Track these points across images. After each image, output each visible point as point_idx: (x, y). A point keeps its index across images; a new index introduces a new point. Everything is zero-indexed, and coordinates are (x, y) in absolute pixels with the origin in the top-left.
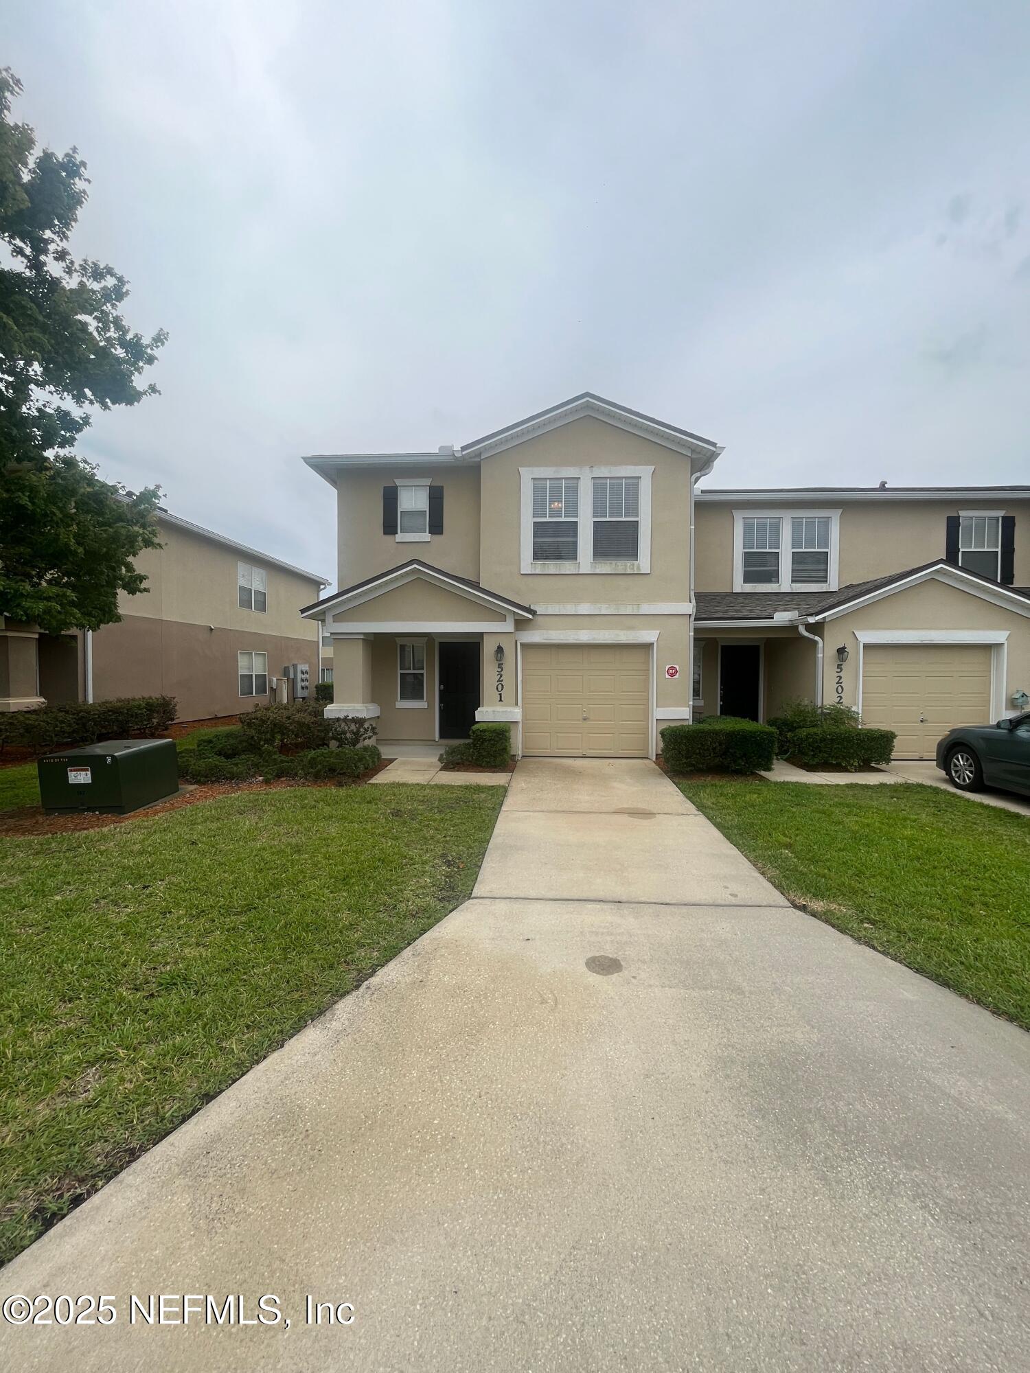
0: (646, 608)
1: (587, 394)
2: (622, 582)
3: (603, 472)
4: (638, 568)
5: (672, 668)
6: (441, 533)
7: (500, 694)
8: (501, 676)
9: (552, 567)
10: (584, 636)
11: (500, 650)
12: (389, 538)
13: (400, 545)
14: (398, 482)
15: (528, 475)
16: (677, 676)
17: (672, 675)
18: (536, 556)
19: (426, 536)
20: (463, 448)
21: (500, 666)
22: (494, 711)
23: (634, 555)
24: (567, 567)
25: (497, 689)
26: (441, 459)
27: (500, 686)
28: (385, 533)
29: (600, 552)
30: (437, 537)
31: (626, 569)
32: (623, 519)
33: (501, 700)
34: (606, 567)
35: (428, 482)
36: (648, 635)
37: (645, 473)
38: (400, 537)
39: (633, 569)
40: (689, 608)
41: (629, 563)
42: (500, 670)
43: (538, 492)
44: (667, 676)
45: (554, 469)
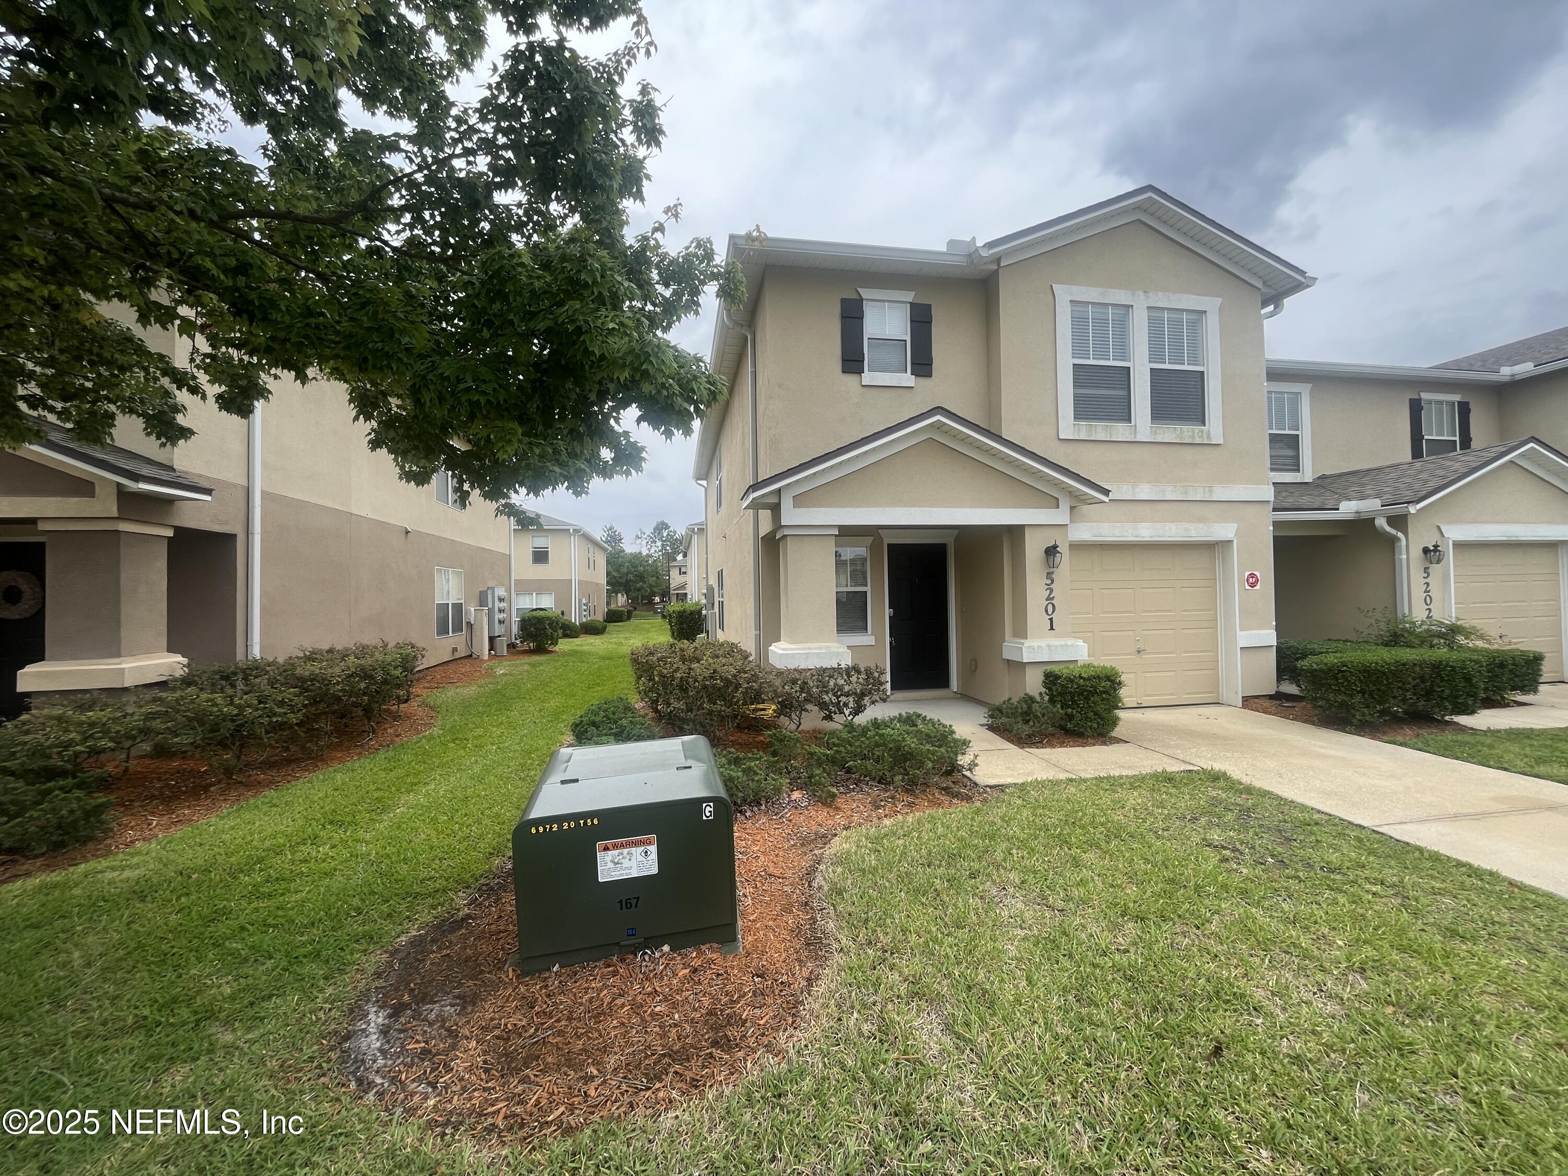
0: (1221, 493)
1: (1150, 188)
2: (1189, 455)
3: (1161, 300)
4: (1209, 437)
5: (1252, 575)
6: (929, 375)
7: (1051, 620)
8: (1051, 590)
9: (1101, 430)
10: (1145, 532)
11: (1051, 551)
12: (851, 379)
13: (865, 390)
14: (865, 293)
15: (1065, 294)
16: (1258, 587)
17: (1253, 585)
18: (1078, 416)
19: (908, 379)
20: (990, 245)
21: (1049, 575)
22: (1049, 646)
23: (1200, 418)
24: (1120, 431)
25: (1046, 611)
26: (950, 260)
27: (1050, 607)
28: (845, 371)
29: (1160, 413)
30: (923, 381)
31: (1193, 438)
32: (1186, 367)
33: (1052, 628)
34: (1169, 433)
35: (909, 296)
36: (1224, 531)
37: (1210, 304)
38: (868, 377)
39: (1202, 437)
40: (1268, 493)
41: (1197, 428)
42: (1049, 582)
43: (1079, 323)
44: (1248, 587)
45: (1099, 290)
